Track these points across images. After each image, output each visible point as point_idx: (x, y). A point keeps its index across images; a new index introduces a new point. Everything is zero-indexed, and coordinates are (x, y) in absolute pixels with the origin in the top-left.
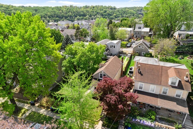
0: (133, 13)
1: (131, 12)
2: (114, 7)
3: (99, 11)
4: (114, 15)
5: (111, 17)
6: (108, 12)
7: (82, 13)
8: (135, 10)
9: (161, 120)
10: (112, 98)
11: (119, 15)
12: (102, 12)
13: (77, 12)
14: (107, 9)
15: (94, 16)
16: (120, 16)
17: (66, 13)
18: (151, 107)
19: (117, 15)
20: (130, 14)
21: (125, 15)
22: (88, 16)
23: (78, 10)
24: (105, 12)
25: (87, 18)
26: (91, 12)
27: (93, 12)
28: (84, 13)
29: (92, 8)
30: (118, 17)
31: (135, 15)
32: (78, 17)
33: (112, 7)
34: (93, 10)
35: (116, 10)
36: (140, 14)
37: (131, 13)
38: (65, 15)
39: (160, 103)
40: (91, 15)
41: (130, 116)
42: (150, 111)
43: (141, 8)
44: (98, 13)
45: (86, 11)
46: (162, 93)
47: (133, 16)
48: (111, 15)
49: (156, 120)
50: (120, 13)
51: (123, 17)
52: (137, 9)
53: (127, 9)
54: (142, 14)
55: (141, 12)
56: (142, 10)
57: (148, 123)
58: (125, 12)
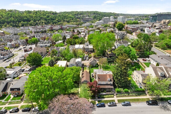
0: (72, 18)
1: (70, 16)
2: (55, 12)
3: (42, 16)
4: (57, 19)
5: (54, 21)
6: (50, 17)
7: (25, 18)
8: (73, 14)
9: (107, 92)
10: (94, 89)
11: (61, 19)
12: (45, 17)
13: (20, 17)
14: (50, 14)
15: (39, 21)
16: (62, 20)
17: (8, 18)
18: (104, 88)
19: (59, 19)
20: (70, 19)
21: (65, 19)
22: (32, 21)
23: (20, 15)
24: (48, 17)
25: (32, 23)
26: (35, 17)
27: (37, 17)
28: (28, 18)
29: (35, 13)
30: (60, 21)
31: (74, 19)
32: (22, 22)
33: (53, 12)
34: (36, 15)
35: (57, 15)
36: (77, 18)
38: (6, 20)
39: (106, 87)
40: (35, 20)
41: (98, 93)
42: (104, 90)
43: (77, 13)
44: (41, 18)
45: (29, 16)
46: (106, 84)
47: (73, 20)
48: (54, 20)
49: (106, 92)
50: (61, 17)
51: (64, 21)
52: (75, 13)
53: (66, 14)
54: (79, 18)
55: (77, 16)
56: (78, 14)
57: (104, 93)
58: (65, 17)
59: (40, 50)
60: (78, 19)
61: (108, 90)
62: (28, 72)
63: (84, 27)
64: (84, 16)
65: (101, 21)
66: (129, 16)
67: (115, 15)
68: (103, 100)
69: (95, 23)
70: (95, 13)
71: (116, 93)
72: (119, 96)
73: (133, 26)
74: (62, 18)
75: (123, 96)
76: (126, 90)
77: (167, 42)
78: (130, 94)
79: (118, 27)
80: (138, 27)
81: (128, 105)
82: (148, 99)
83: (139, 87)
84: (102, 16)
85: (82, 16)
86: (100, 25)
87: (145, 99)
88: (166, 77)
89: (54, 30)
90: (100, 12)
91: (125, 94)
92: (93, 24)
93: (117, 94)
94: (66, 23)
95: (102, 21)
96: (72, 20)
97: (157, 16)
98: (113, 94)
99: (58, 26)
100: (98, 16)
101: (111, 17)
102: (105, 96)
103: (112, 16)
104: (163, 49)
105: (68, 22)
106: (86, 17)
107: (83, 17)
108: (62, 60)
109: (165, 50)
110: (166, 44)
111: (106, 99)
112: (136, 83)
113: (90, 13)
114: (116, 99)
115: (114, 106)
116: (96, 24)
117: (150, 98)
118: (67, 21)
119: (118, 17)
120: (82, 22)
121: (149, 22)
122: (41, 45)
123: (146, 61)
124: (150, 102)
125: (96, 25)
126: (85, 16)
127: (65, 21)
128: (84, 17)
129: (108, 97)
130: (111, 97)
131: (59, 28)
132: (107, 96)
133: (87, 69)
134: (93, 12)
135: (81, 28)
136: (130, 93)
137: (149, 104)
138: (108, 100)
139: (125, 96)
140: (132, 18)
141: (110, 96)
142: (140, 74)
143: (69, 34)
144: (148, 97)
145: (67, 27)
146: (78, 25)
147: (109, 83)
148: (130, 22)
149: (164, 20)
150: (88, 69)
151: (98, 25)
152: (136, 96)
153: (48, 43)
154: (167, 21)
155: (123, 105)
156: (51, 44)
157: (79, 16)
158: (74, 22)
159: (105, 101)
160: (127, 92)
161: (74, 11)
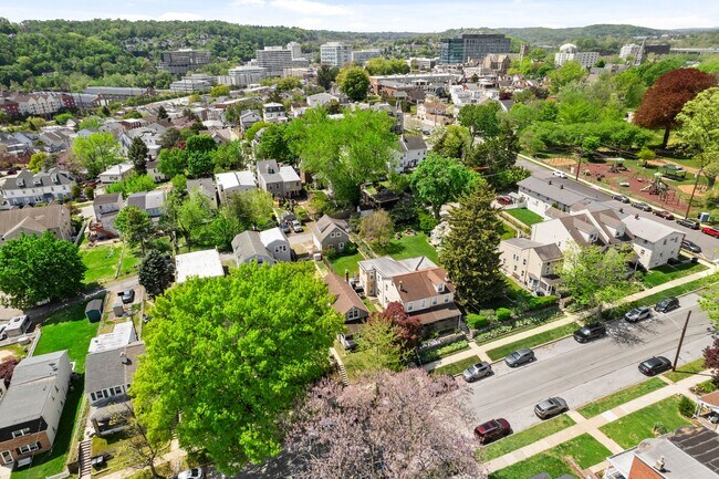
0: (108, 52)
1: (95, 45)
4: (21, 59)
8: (105, 34)
9: (443, 333)
11: (44, 59)
16: (55, 65)
19: (36, 61)
20: (97, 58)
21: (74, 61)
30: (43, 70)
31: (121, 58)
35: (19, 37)
36: (137, 54)
37: (100, 53)
39: (438, 316)
42: (429, 329)
43: (128, 29)
46: (432, 304)
47: (114, 62)
49: (439, 336)
50: (45, 51)
51: (68, 69)
52: (115, 31)
53: (71, 34)
54: (145, 54)
55: (132, 42)
56: (133, 34)
57: (434, 343)
58: (68, 47)
59: (38, 218)
60: (142, 61)
61: (441, 327)
62: (24, 338)
63: (181, 96)
64: (168, 46)
65: (248, 67)
66: (358, 42)
67: (302, 36)
68: (438, 365)
69: (227, 74)
70: (214, 29)
71: (472, 331)
72: (488, 340)
73: (398, 80)
74: (53, 53)
75: (498, 337)
76: (503, 311)
77: (544, 133)
78: (518, 323)
79: (348, 87)
80: (422, 83)
81: (528, 362)
82: (573, 325)
83: (534, 294)
84: (249, 42)
85: (155, 45)
86: (252, 82)
87: (564, 327)
88: (603, 245)
89: (32, 115)
90: (237, 25)
91: (504, 328)
92: (219, 77)
93: (475, 336)
94: (84, 78)
95: (252, 64)
96: (108, 65)
97: (461, 41)
98: (463, 338)
99: (46, 98)
100: (232, 41)
101: (290, 47)
102: (439, 352)
103: (293, 43)
104: (538, 156)
105: (93, 73)
106: (181, 50)
107: (161, 48)
108: (177, 249)
109: (547, 161)
110: (544, 138)
111: (446, 361)
112: (517, 281)
113: (194, 30)
114: (478, 350)
115: (486, 376)
116: (233, 79)
117: (578, 322)
118: (82, 67)
119: (323, 47)
120: (162, 70)
121: (439, 61)
122: (18, 193)
123: (510, 202)
124: (587, 332)
125: (234, 83)
126: (171, 43)
127: (75, 69)
128: (167, 48)
129: (451, 353)
130: (461, 349)
131: (57, 107)
132: (445, 349)
133: (317, 267)
134: (206, 27)
135: (168, 98)
136: (515, 320)
137: (585, 339)
138: (458, 363)
139: (505, 334)
140: (373, 50)
141: (455, 346)
142: (532, 250)
143: (146, 129)
144: (569, 318)
145: (99, 99)
146: (151, 85)
147: (441, 300)
148: (378, 66)
149: (492, 55)
150: (321, 268)
151: (243, 83)
152: (537, 324)
153: (58, 183)
154: (501, 58)
155: (512, 366)
156: (74, 184)
157: (143, 45)
158: (123, 73)
159: (447, 367)
160: (506, 320)
161: (108, 20)
